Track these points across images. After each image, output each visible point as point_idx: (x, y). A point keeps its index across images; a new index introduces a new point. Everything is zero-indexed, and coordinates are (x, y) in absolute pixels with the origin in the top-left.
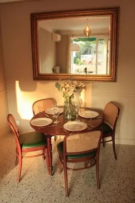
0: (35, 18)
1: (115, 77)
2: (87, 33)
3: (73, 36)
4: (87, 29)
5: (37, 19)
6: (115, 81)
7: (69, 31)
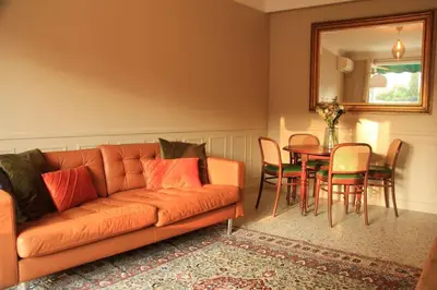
0: (317, 28)
1: (429, 106)
2: (398, 54)
3: (375, 62)
4: (399, 47)
5: (319, 30)
6: (428, 111)
7: (367, 53)
